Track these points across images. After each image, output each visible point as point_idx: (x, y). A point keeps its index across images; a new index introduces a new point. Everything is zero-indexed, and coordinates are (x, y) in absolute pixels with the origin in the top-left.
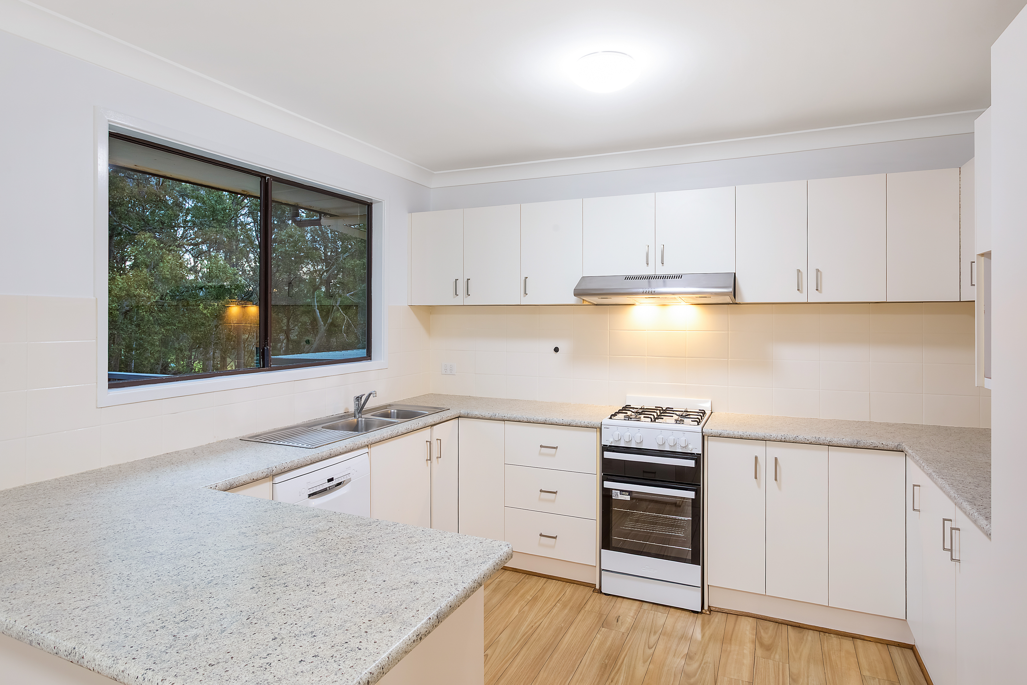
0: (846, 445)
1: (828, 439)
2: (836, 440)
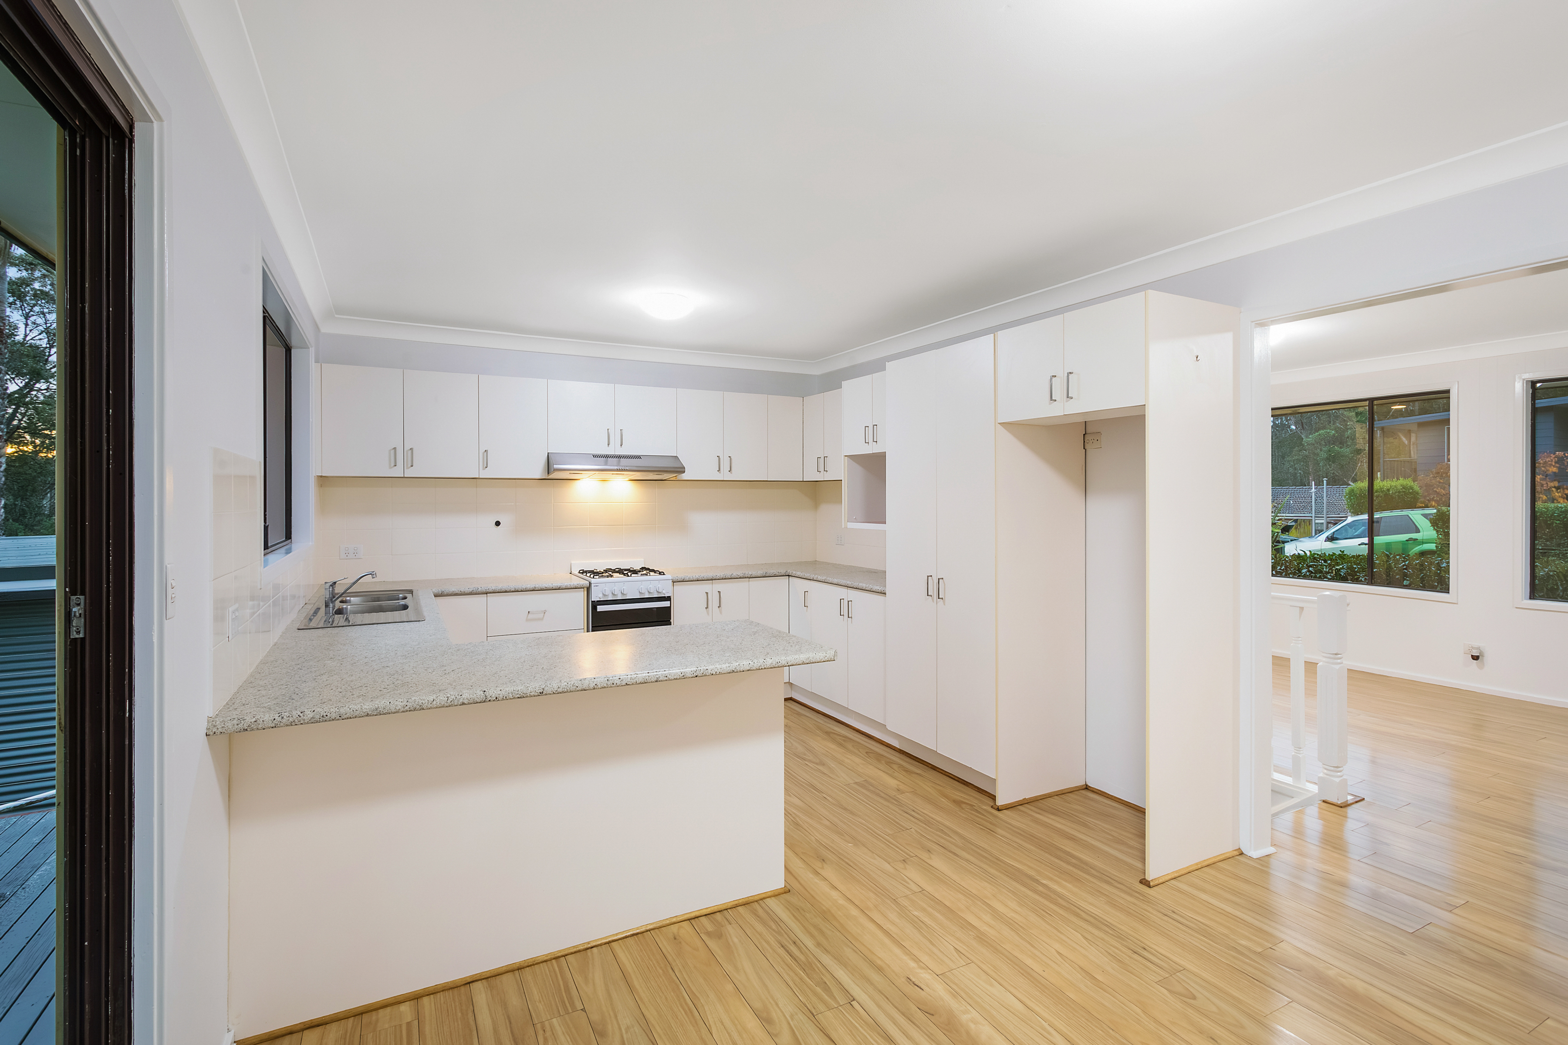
0: (760, 576)
1: (750, 573)
2: (754, 573)
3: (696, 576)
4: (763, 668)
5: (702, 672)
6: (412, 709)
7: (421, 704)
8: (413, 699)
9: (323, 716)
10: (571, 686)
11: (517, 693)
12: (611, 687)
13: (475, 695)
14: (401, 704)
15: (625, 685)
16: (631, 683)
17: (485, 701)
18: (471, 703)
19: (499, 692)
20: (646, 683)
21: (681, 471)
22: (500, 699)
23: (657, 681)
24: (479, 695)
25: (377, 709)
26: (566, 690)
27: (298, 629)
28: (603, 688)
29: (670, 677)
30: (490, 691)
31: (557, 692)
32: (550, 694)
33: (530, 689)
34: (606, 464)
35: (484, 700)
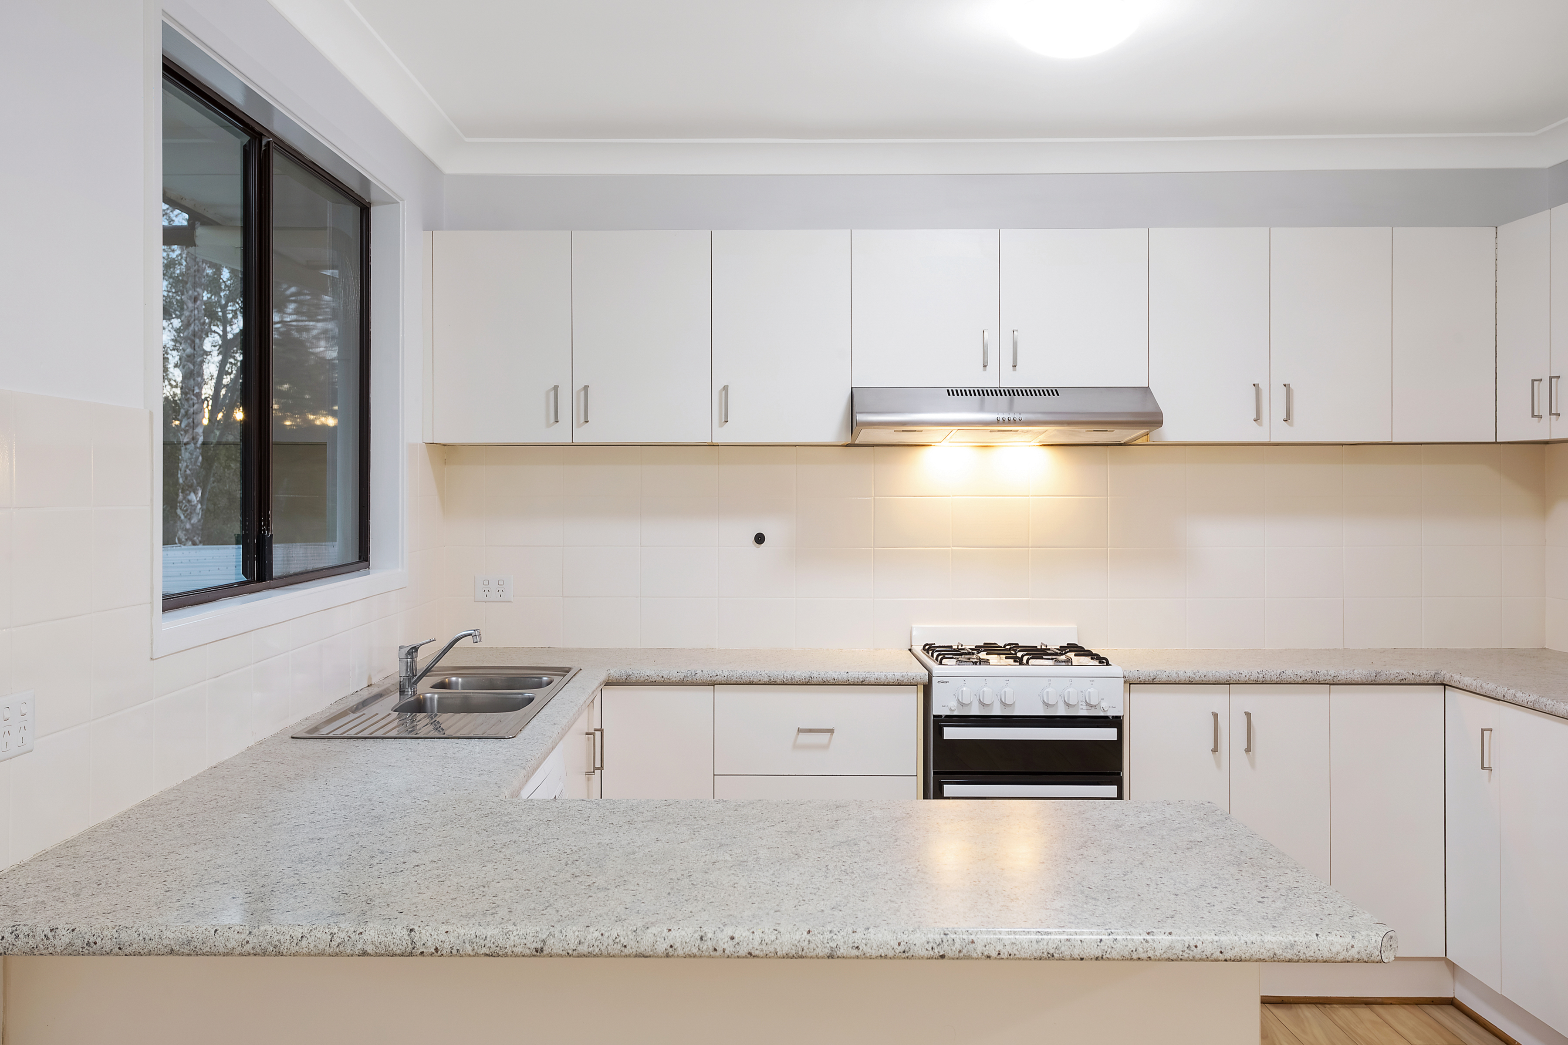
0: (1360, 681)
2: (1344, 673)
3: (1186, 671)
4: (1144, 956)
5: (958, 946)
6: (258, 950)
7: (277, 943)
8: (262, 928)
9: (88, 944)
10: (611, 942)
11: (482, 942)
12: (710, 956)
13: (390, 938)
14: (237, 936)
15: (746, 957)
16: (761, 954)
17: (411, 954)
18: (382, 955)
19: (442, 937)
20: (801, 957)
21: (1154, 420)
22: (444, 952)
23: (831, 956)
24: (398, 936)
25: (189, 942)
26: (597, 950)
27: (292, 738)
28: (690, 956)
29: (867, 950)
30: (423, 932)
31: (575, 953)
32: (561, 956)
33: (512, 938)
34: (982, 409)
35: (409, 950)
